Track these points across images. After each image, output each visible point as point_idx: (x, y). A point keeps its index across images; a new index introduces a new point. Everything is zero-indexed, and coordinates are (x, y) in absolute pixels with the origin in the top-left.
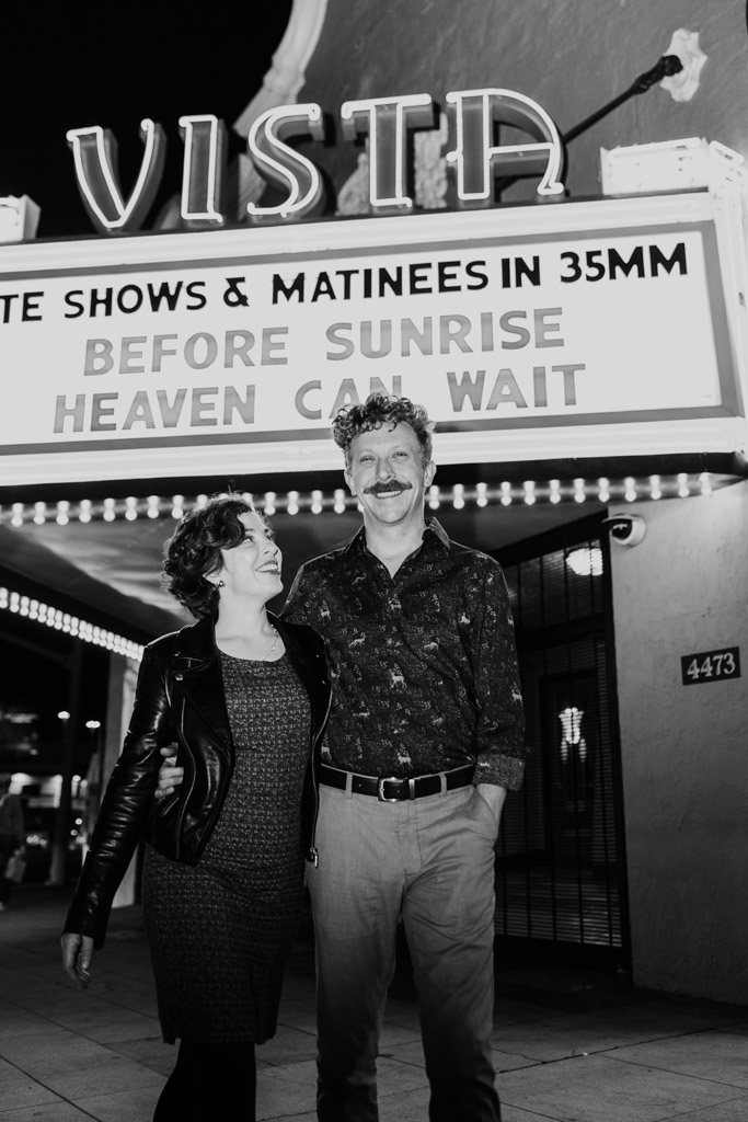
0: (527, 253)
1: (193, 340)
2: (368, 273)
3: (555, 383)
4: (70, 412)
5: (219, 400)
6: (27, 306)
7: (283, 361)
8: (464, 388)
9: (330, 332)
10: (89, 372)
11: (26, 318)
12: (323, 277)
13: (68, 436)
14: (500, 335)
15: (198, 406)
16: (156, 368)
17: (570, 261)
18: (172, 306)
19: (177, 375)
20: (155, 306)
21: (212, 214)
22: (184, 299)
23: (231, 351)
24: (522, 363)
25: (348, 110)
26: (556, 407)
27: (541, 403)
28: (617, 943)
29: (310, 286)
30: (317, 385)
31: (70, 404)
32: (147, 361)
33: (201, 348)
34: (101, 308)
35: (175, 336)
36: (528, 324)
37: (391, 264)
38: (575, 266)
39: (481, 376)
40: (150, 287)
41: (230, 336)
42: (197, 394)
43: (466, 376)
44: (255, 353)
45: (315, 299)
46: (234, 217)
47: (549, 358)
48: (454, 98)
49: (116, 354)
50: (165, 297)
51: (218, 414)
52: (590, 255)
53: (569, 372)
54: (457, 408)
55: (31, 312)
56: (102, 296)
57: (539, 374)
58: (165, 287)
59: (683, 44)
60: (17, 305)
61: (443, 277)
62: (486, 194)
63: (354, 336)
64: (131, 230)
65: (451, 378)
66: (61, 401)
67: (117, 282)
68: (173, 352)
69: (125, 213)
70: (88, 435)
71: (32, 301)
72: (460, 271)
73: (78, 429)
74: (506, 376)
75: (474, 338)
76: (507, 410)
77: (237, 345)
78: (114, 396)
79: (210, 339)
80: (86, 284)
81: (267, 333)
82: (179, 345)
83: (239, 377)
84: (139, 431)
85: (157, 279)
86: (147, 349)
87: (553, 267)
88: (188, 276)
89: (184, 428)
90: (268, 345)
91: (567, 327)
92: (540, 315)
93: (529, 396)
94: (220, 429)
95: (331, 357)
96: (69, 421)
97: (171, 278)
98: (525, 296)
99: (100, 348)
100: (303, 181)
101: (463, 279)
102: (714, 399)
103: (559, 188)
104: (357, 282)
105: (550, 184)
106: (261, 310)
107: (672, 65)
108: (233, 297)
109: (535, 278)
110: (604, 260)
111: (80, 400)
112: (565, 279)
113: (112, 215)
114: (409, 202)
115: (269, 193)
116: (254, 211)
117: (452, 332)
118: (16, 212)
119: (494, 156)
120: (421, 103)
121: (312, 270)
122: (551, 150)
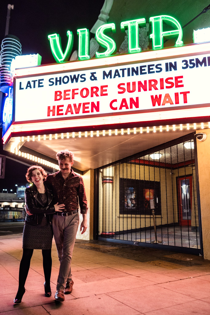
0: (173, 61)
1: (82, 90)
2: (129, 69)
3: (181, 97)
4: (51, 111)
5: (90, 106)
6: (39, 83)
7: (106, 94)
8: (156, 99)
9: (119, 86)
10: (56, 100)
11: (39, 86)
12: (117, 71)
13: (51, 117)
14: (165, 85)
15: (84, 108)
16: (73, 98)
17: (185, 63)
18: (77, 81)
19: (78, 100)
20: (72, 82)
21: (87, 56)
22: (80, 79)
23: (92, 93)
24: (172, 92)
25: (123, 25)
26: (181, 104)
27: (177, 102)
28: (199, 248)
29: (113, 73)
30: (115, 100)
31: (51, 109)
32: (71, 96)
33: (85, 92)
34: (58, 83)
35: (78, 89)
36: (173, 81)
37: (135, 66)
38: (186, 64)
39: (160, 96)
40: (71, 76)
41: (92, 88)
42: (84, 104)
43: (156, 96)
44: (99, 93)
45: (114, 77)
46: (92, 56)
47: (179, 90)
48: (152, 19)
49: (63, 95)
50: (75, 79)
51: (90, 109)
52: (191, 61)
53: (185, 94)
54: (154, 105)
55: (41, 85)
56: (58, 79)
57: (177, 95)
58: (75, 76)
60: (37, 83)
61: (149, 69)
62: (161, 45)
63: (125, 87)
65: (152, 97)
66: (49, 108)
67: (62, 75)
68: (77, 93)
69: (64, 56)
70: (56, 116)
71: (41, 82)
72: (154, 67)
73: (54, 115)
74: (167, 96)
75: (158, 86)
76: (168, 105)
77: (94, 91)
78: (63, 106)
79: (87, 89)
80: (54, 76)
81: (102, 87)
82: (79, 91)
83: (95, 99)
84: (69, 115)
85: (72, 74)
86: (71, 93)
87: (180, 64)
88: (81, 73)
89: (81, 114)
90: (102, 90)
91: (185, 81)
92: (176, 78)
93: (174, 100)
94: (90, 113)
95: (119, 93)
96: (51, 113)
97: (76, 73)
98: (173, 74)
99: (58, 93)
100: (111, 44)
101: (155, 69)
103: (181, 42)
104: (126, 72)
105: (179, 42)
108: (93, 78)
109: (175, 68)
110: (194, 62)
111: (54, 107)
112: (183, 68)
113: (60, 58)
114: (140, 49)
115: (102, 49)
116: (98, 54)
117: (152, 84)
118: (36, 58)
119: (163, 34)
120: (142, 20)
121: (114, 69)
122: (179, 32)
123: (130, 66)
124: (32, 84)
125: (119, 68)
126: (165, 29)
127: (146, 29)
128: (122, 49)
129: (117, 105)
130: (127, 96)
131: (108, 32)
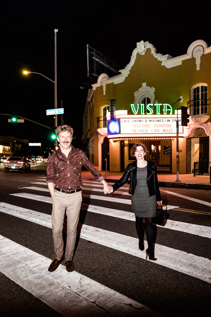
0: (169, 119)
3: (171, 130)
5: (145, 130)
7: (150, 127)
8: (164, 130)
9: (154, 125)
10: (134, 127)
14: (167, 126)
19: (141, 128)
21: (144, 114)
24: (169, 128)
25: (155, 105)
26: (171, 132)
29: (152, 121)
30: (153, 129)
31: (133, 130)
32: (139, 127)
33: (143, 126)
34: (135, 122)
35: (141, 124)
36: (169, 125)
37: (159, 119)
42: (143, 130)
44: (148, 126)
46: (145, 114)
47: (170, 128)
48: (164, 104)
49: (136, 126)
50: (140, 121)
51: (145, 131)
54: (164, 132)
55: (129, 122)
59: (181, 97)
61: (162, 121)
62: (166, 113)
63: (156, 125)
64: (137, 114)
68: (141, 126)
69: (137, 113)
70: (135, 133)
71: (129, 120)
72: (164, 120)
75: (165, 126)
76: (167, 132)
77: (146, 126)
78: (137, 129)
80: (133, 119)
83: (147, 128)
84: (139, 133)
85: (139, 119)
86: (139, 125)
87: (171, 120)
89: (142, 133)
91: (172, 126)
93: (169, 131)
94: (145, 133)
95: (154, 127)
96: (133, 132)
97: (141, 119)
98: (169, 123)
100: (151, 111)
102: (182, 132)
103: (172, 114)
105: (171, 113)
106: (148, 123)
107: (180, 100)
108: (146, 121)
109: (170, 121)
110: (175, 120)
113: (135, 113)
114: (160, 114)
115: (148, 112)
116: (147, 113)
117: (163, 126)
118: (126, 112)
119: (167, 110)
120: (161, 104)
121: (152, 119)
122: (171, 110)
123: (157, 119)
124: (126, 121)
125: (154, 119)
126: (167, 109)
127: (162, 107)
128: (155, 113)
129: (153, 131)
130: (156, 128)
131: (150, 106)
